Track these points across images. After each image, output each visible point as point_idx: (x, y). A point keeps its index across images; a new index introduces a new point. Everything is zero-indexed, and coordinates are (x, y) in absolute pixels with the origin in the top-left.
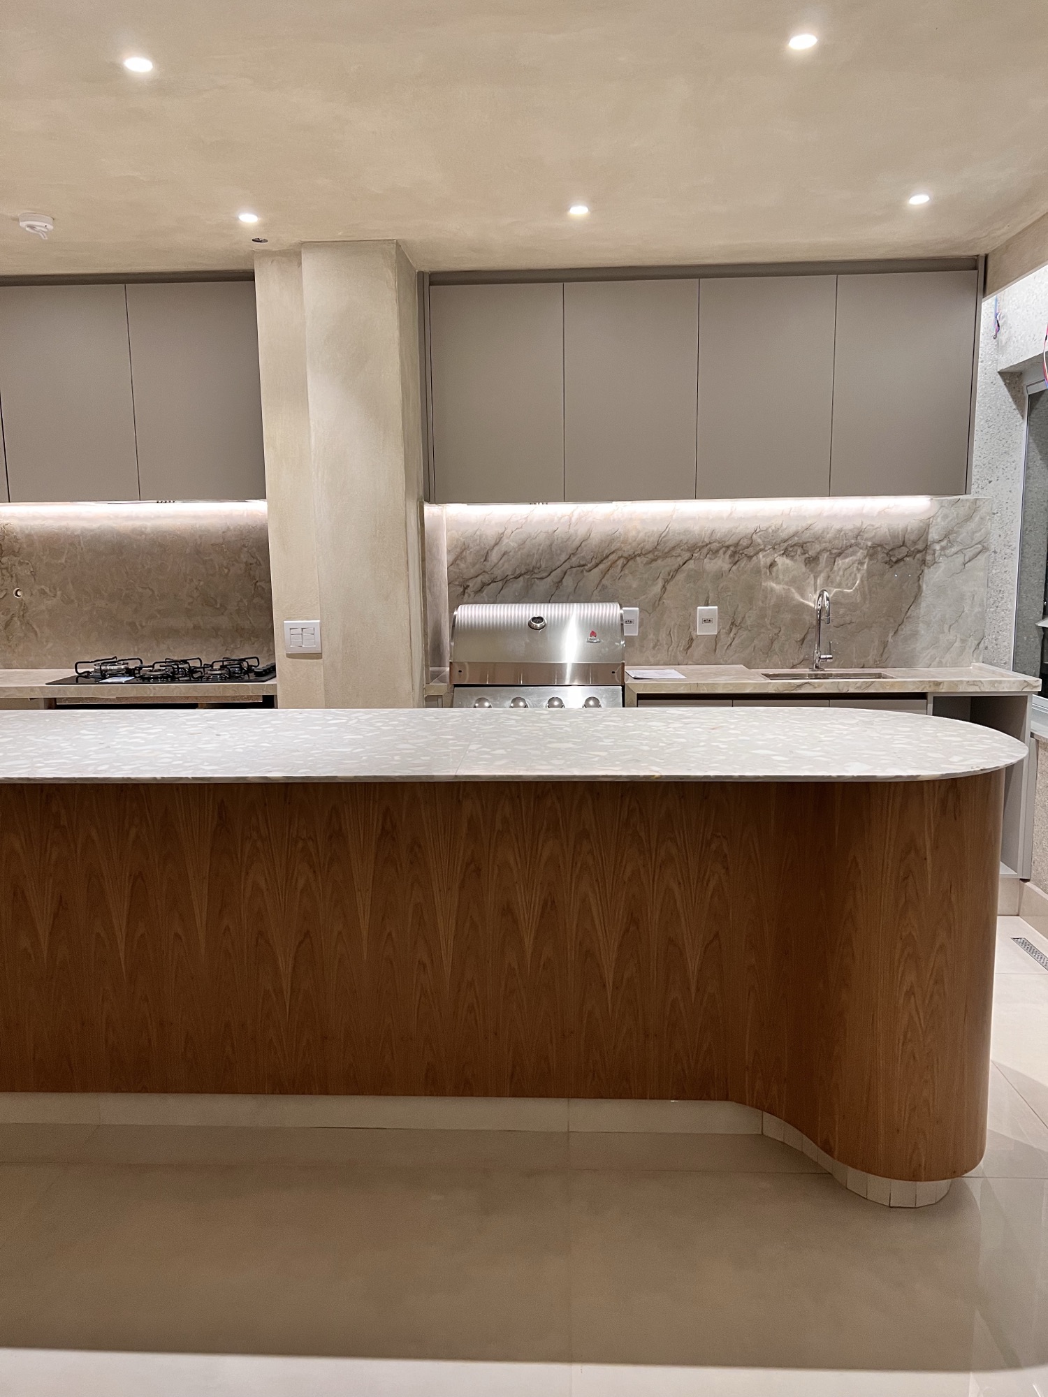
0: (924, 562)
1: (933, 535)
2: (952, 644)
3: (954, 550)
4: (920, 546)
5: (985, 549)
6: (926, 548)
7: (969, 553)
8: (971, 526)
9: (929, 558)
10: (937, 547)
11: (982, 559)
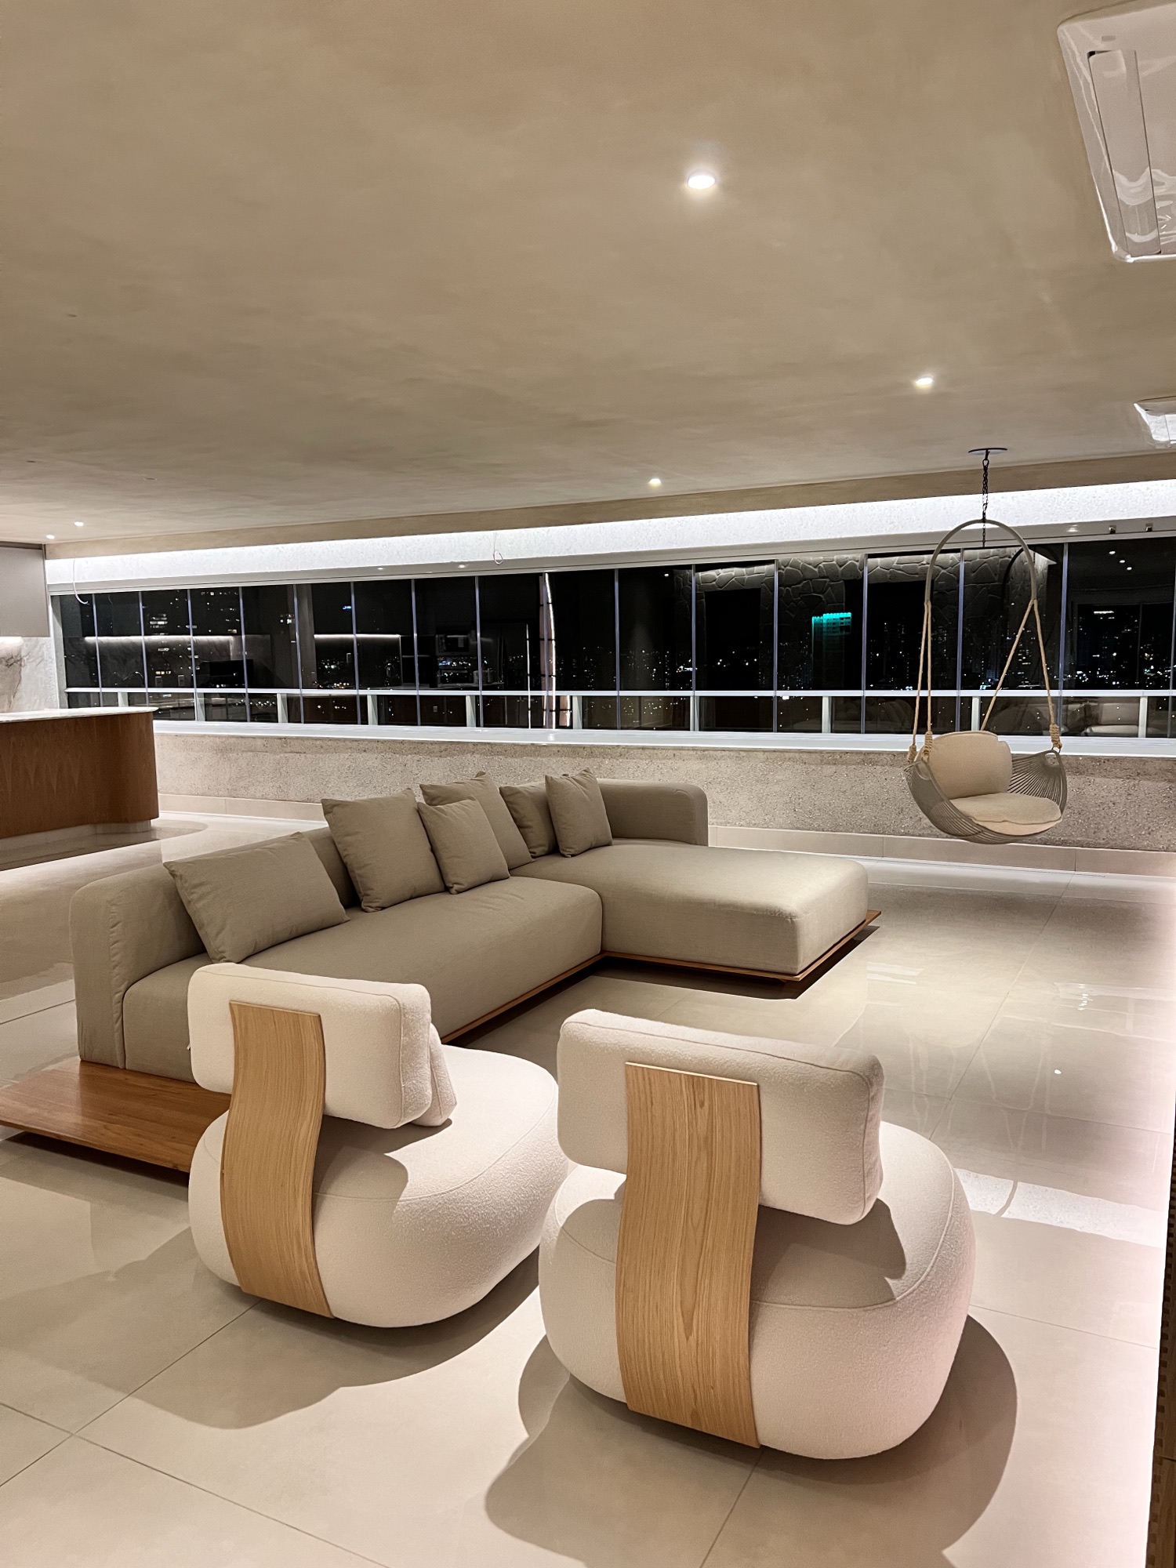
0: (21, 665)
1: (23, 654)
2: (36, 701)
3: (31, 660)
4: (19, 659)
5: (43, 660)
6: (21, 659)
7: (38, 661)
8: (37, 649)
9: (23, 663)
10: (25, 658)
11: (42, 665)
